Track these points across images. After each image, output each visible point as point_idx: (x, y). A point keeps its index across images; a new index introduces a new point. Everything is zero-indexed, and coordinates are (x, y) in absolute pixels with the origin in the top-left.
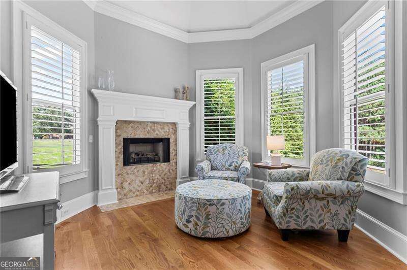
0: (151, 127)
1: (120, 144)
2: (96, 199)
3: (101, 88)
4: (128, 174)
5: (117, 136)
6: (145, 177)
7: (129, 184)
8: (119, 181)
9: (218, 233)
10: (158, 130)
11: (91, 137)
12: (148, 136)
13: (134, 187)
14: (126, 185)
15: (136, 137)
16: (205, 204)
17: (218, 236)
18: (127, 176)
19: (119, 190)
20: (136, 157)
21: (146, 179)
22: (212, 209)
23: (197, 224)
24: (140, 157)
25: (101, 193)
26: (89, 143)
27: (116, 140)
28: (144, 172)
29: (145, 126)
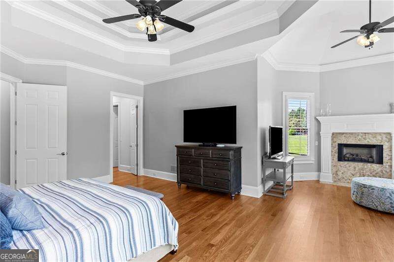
0: (362, 136)
1: (335, 147)
2: (319, 176)
3: (322, 115)
4: (341, 167)
5: (333, 142)
6: (356, 171)
7: (342, 173)
8: (334, 170)
9: (369, 205)
10: (369, 139)
11: (317, 142)
12: (359, 143)
13: (346, 177)
14: (340, 173)
15: (348, 143)
16: (361, 186)
17: (369, 207)
18: (340, 168)
19: (334, 175)
20: (351, 156)
21: (357, 173)
22: (365, 190)
23: (357, 196)
24: (354, 157)
25: (321, 174)
26: (315, 146)
27: (332, 144)
28: (355, 168)
29: (356, 136)
